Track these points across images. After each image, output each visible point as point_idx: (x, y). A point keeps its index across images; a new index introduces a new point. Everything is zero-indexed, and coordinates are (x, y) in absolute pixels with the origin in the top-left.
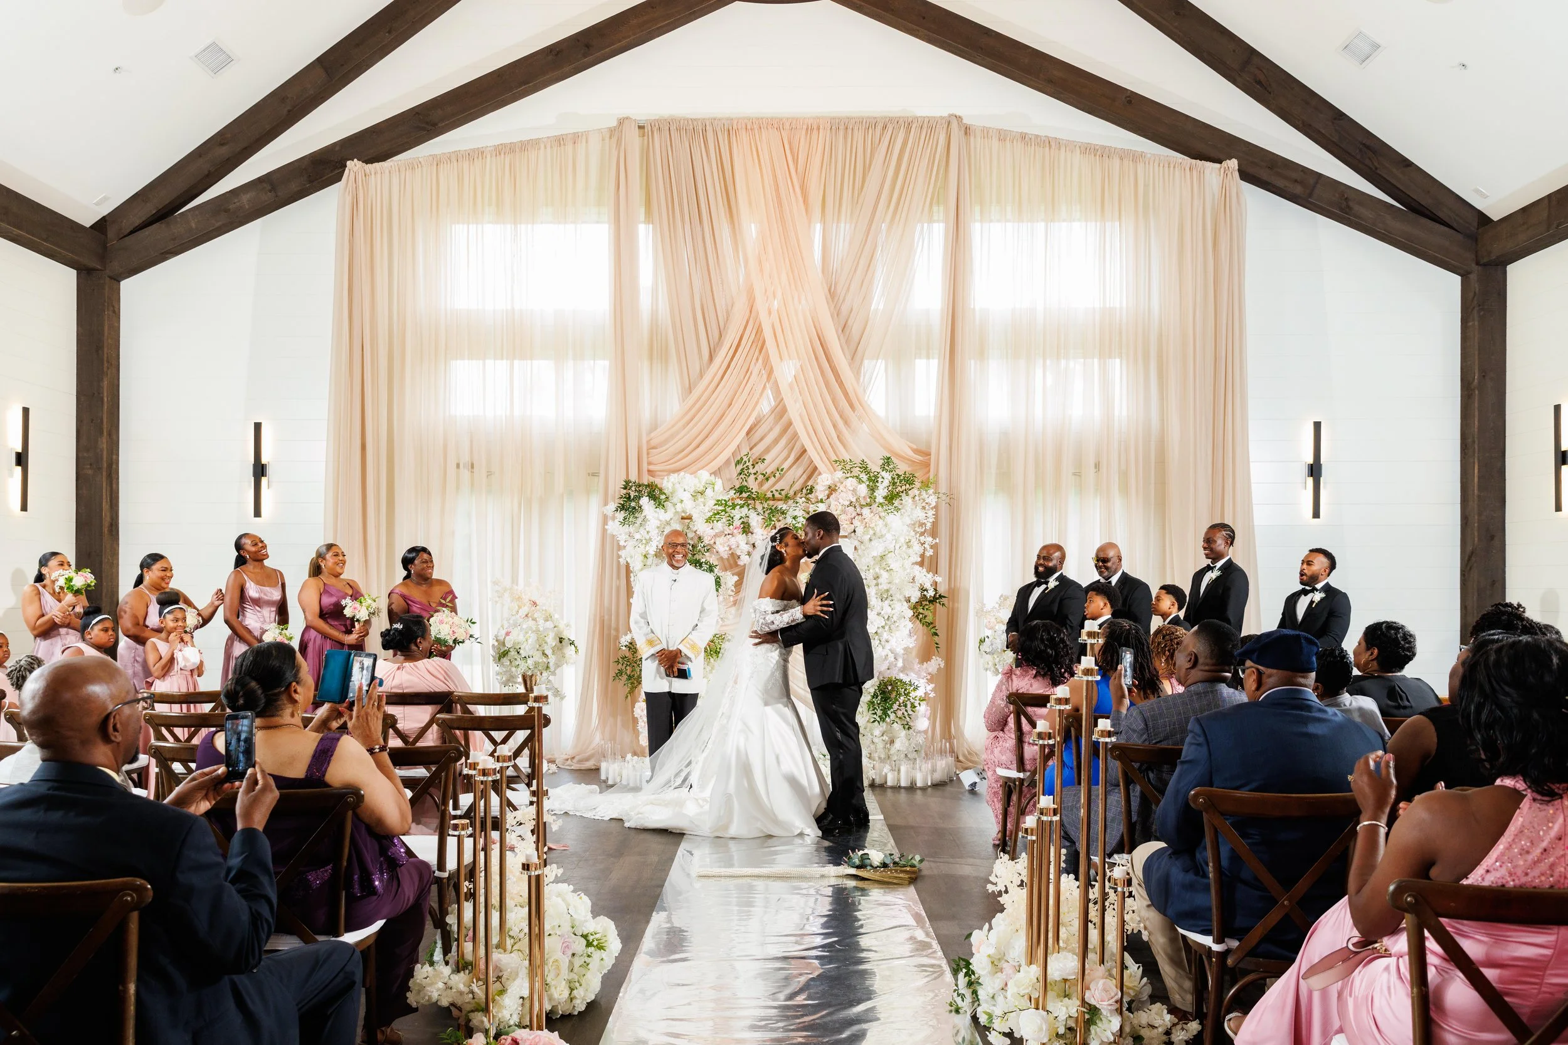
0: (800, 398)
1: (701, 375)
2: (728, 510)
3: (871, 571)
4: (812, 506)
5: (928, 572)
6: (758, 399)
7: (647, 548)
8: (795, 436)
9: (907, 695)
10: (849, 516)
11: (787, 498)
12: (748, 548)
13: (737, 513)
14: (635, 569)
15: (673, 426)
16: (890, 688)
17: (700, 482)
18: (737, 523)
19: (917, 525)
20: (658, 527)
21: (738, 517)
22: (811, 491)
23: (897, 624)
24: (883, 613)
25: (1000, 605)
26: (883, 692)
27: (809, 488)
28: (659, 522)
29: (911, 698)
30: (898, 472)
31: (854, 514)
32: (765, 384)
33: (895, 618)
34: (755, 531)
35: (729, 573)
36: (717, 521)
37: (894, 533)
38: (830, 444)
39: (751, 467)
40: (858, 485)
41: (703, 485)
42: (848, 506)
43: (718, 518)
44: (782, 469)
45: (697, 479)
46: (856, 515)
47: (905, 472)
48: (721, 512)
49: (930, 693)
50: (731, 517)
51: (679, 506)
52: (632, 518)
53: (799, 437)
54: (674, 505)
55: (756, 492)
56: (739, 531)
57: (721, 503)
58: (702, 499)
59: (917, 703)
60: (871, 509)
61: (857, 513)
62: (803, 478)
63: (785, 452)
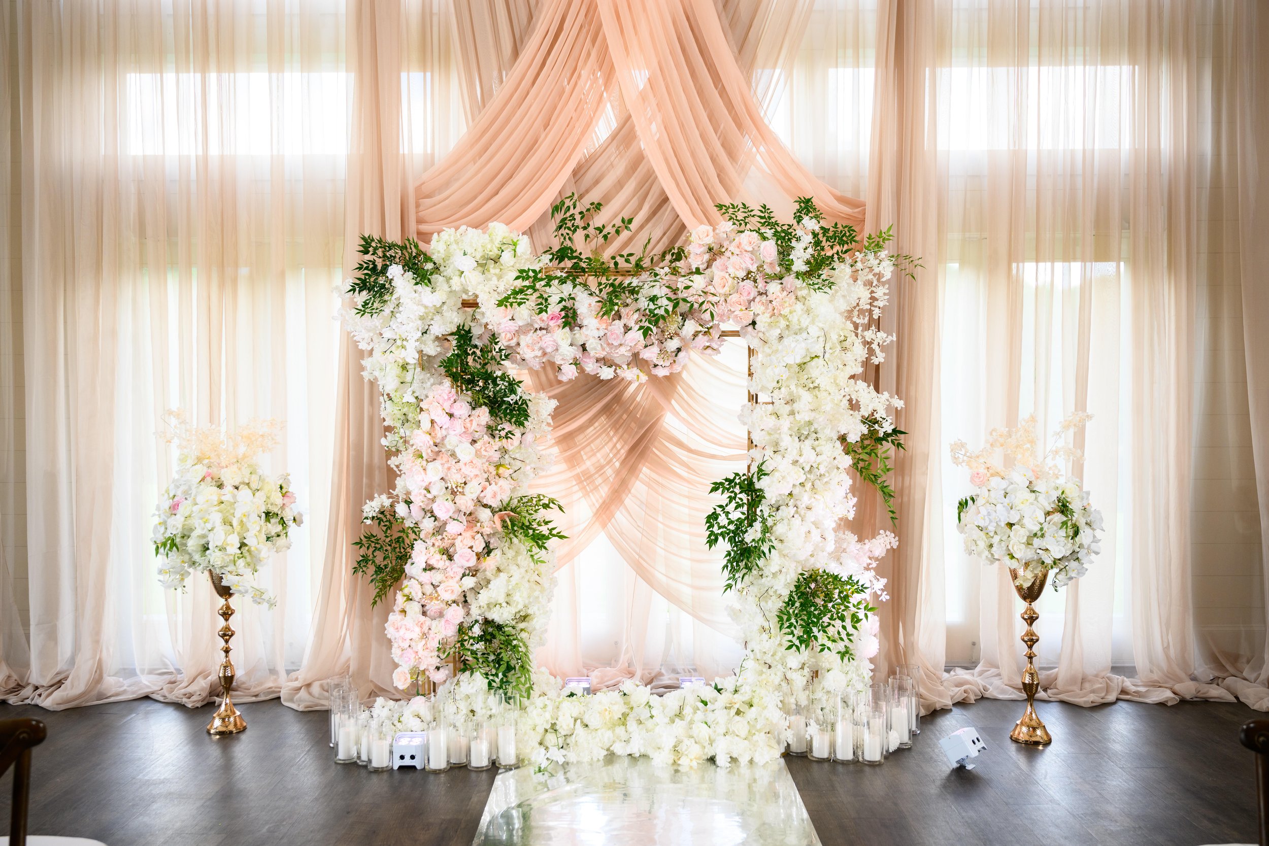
0: (658, 114)
1: (501, 78)
2: (538, 285)
3: (783, 389)
4: (681, 279)
5: (878, 390)
6: (591, 119)
7: (405, 354)
8: (650, 178)
9: (844, 599)
10: (745, 298)
11: (639, 267)
12: (575, 352)
13: (556, 292)
16: (812, 586)
17: (492, 241)
18: (554, 308)
19: (856, 313)
21: (556, 298)
22: (679, 256)
23: (825, 480)
24: (801, 460)
25: (992, 445)
26: (802, 595)
27: (677, 251)
28: (423, 310)
29: (850, 605)
30: (824, 224)
31: (754, 293)
32: (602, 95)
33: (822, 470)
34: (585, 323)
35: (543, 395)
36: (520, 305)
37: (821, 325)
38: (706, 187)
39: (578, 217)
40: (760, 241)
41: (497, 243)
42: (743, 280)
43: (521, 299)
44: (630, 221)
45: (487, 236)
46: (757, 294)
47: (836, 224)
48: (527, 290)
49: (879, 593)
50: (543, 298)
51: (456, 283)
52: (377, 302)
53: (656, 177)
54: (448, 279)
55: (586, 258)
56: (558, 323)
57: (527, 275)
58: (497, 271)
59: (861, 615)
60: (782, 284)
61: (759, 292)
62: (665, 238)
63: (634, 202)
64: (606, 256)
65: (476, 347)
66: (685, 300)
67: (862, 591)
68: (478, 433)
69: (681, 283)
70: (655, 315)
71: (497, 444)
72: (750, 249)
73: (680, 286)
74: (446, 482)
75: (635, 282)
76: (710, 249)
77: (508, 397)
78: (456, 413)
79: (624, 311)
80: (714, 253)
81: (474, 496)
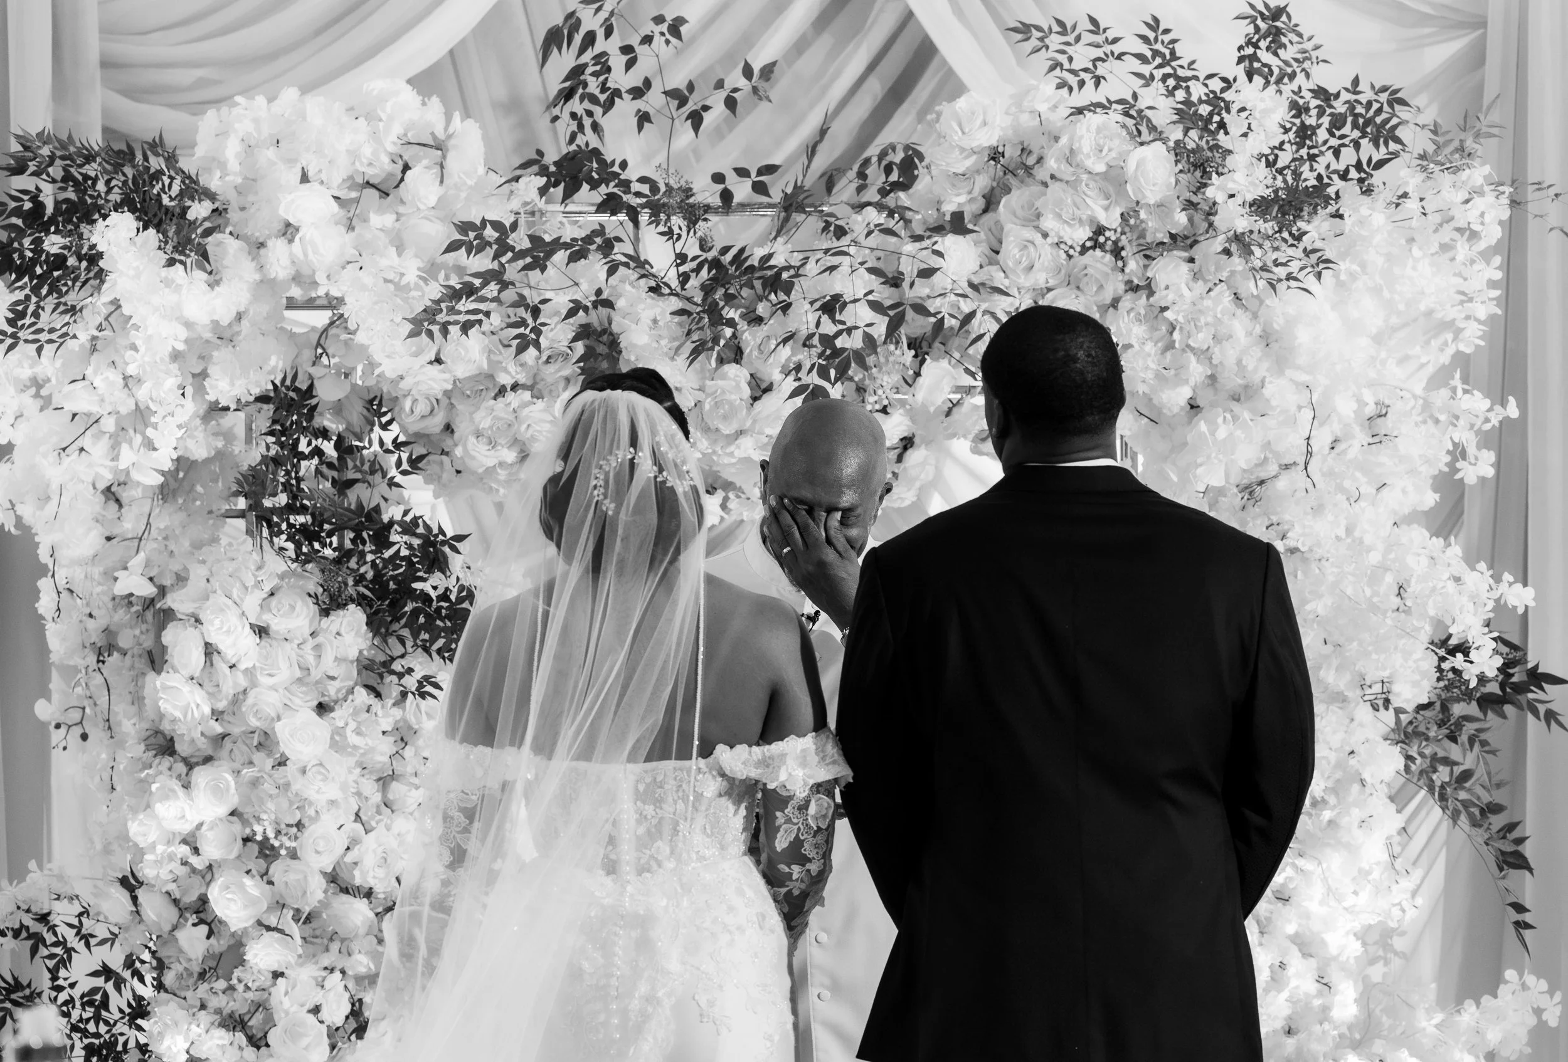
2: (512, 272)
5: (1471, 562)
7: (127, 456)
11: (792, 208)
13: (560, 287)
14: (63, 554)
18: (557, 333)
19: (1417, 336)
20: (176, 356)
21: (561, 301)
22: (906, 176)
23: (1327, 815)
27: (898, 157)
28: (183, 333)
30: (1320, 78)
31: (1115, 286)
36: (466, 327)
37: (1304, 378)
39: (617, 61)
40: (1128, 146)
41: (391, 144)
42: (1084, 250)
43: (468, 312)
44: (768, 73)
46: (1121, 287)
47: (1356, 81)
48: (485, 284)
50: (527, 306)
51: (276, 257)
52: (49, 308)
54: (254, 247)
55: (643, 180)
56: (566, 372)
57: (479, 237)
58: (388, 220)
60: (1192, 260)
61: (1129, 282)
64: (698, 172)
65: (324, 434)
66: (920, 309)
68: (336, 684)
69: (910, 257)
70: (837, 352)
71: (387, 715)
72: (1101, 166)
73: (908, 268)
74: (245, 822)
75: (782, 252)
76: (995, 160)
77: (424, 580)
78: (277, 624)
79: (750, 337)
80: (1006, 169)
81: (327, 863)
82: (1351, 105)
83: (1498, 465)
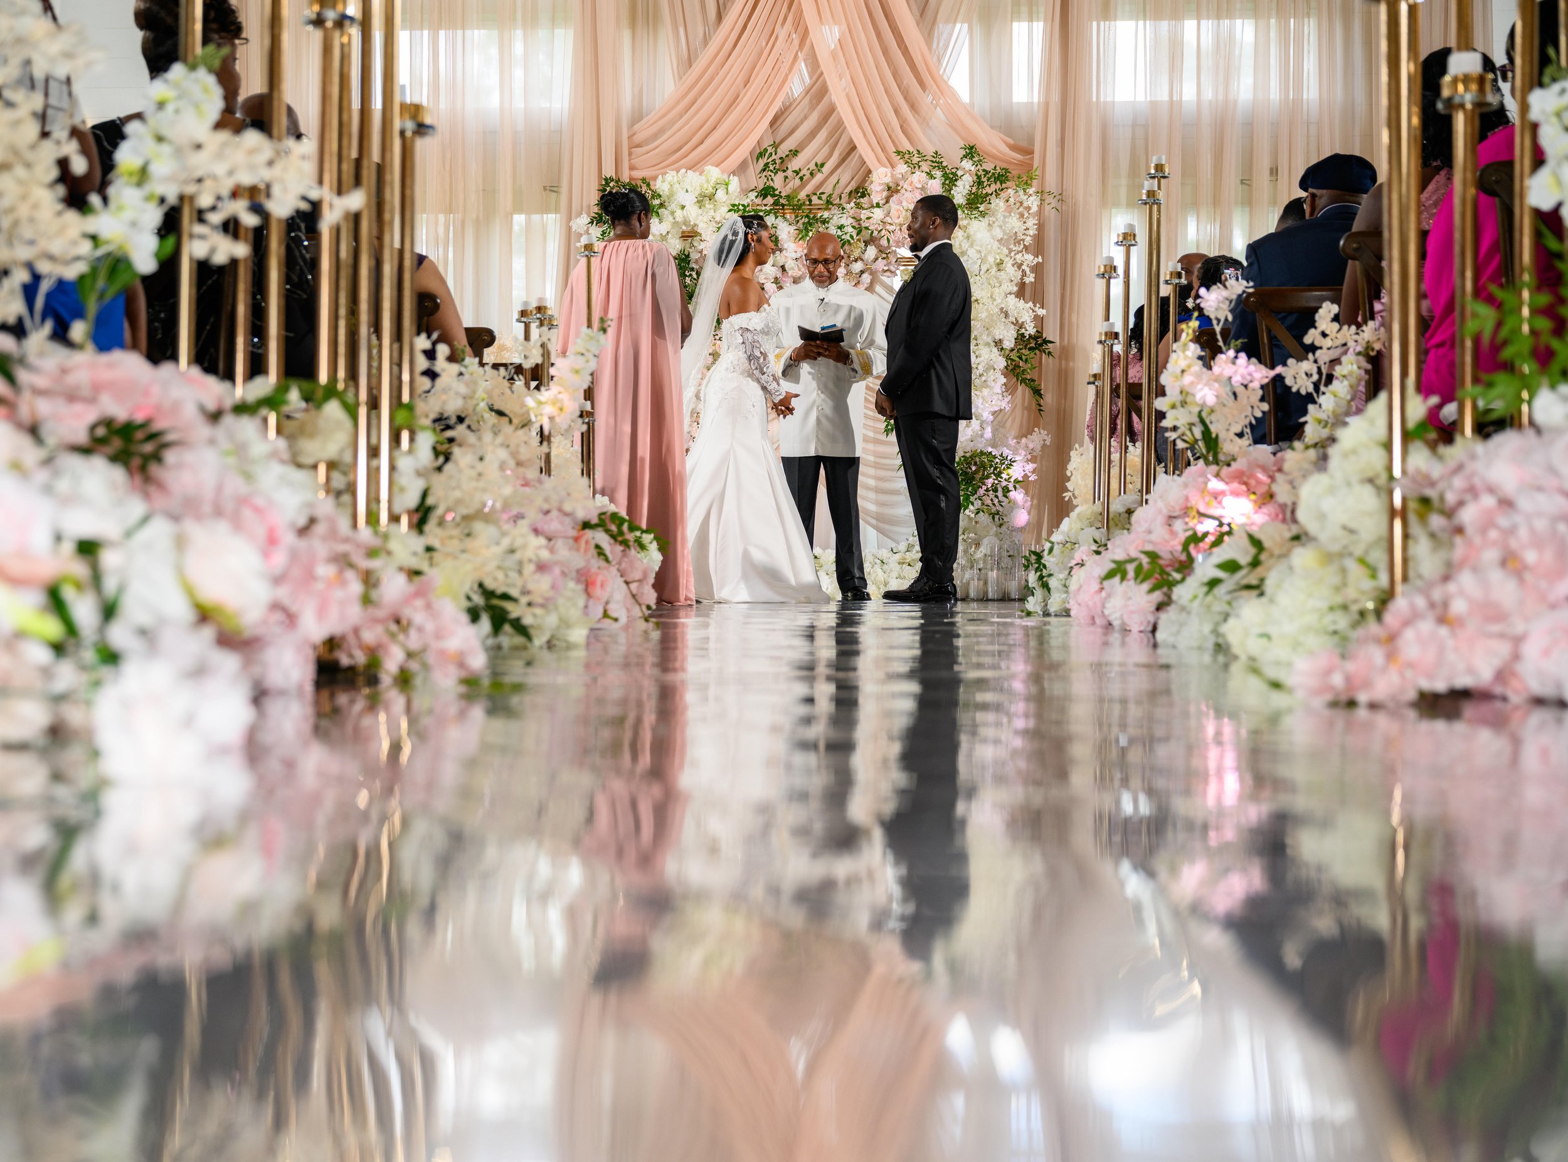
0: (847, 72)
1: (706, 41)
4: (863, 212)
5: (1027, 303)
6: (787, 76)
8: (840, 125)
9: (999, 475)
11: (829, 203)
12: (776, 272)
15: (664, 116)
16: (974, 468)
17: (707, 181)
19: (1012, 240)
22: (863, 194)
27: (860, 190)
29: (1003, 480)
30: (985, 166)
32: (796, 54)
34: (785, 246)
37: (978, 248)
38: (890, 137)
39: (778, 161)
40: (928, 180)
41: (712, 183)
44: (822, 165)
45: (703, 177)
47: (995, 167)
49: (1029, 474)
51: (679, 214)
53: (845, 128)
54: (673, 213)
55: (786, 196)
57: (738, 208)
58: (712, 206)
59: (1011, 487)
62: (853, 182)
63: (825, 150)
64: (802, 195)
65: (692, 269)
66: (867, 229)
67: (1011, 465)
69: (864, 214)
72: (920, 186)
73: (863, 217)
75: (826, 214)
76: (889, 188)
80: (892, 190)
82: (994, 174)
83: (1035, 278)
